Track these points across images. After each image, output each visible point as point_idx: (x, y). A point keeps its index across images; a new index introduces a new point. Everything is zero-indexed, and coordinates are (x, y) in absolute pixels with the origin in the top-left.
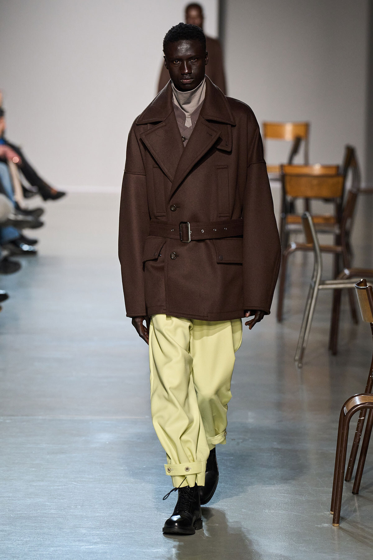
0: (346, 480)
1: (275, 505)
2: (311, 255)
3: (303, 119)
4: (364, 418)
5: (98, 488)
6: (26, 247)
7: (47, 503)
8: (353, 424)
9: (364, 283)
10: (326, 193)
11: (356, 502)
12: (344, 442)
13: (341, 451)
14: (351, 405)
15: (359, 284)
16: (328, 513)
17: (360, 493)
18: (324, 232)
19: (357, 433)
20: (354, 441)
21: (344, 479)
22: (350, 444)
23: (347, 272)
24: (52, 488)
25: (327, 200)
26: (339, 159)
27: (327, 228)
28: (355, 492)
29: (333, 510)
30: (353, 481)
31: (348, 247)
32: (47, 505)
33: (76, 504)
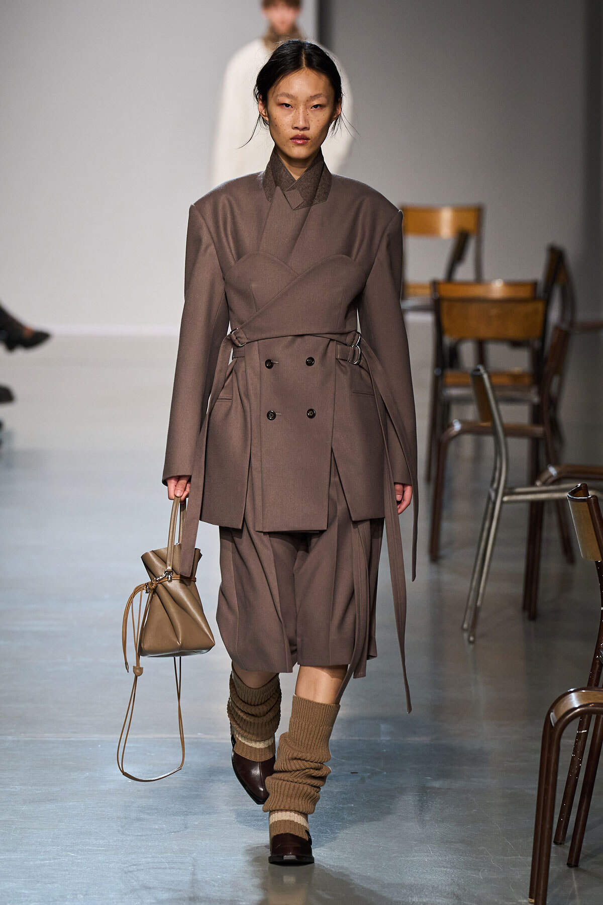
0: (555, 843)
1: (431, 889)
2: (489, 441)
3: (472, 200)
4: (586, 731)
5: (114, 862)
7: (23, 891)
8: (568, 742)
9: (584, 490)
10: (513, 331)
11: (574, 881)
12: (551, 775)
13: (546, 790)
14: (563, 709)
15: (574, 493)
16: (525, 901)
17: (583, 865)
18: (511, 400)
19: (575, 759)
20: (569, 772)
21: (553, 840)
22: (562, 777)
23: (553, 471)
24: (31, 863)
25: (516, 344)
26: (536, 271)
27: (516, 394)
28: (573, 863)
29: (534, 896)
30: (569, 844)
31: (554, 426)
32: (24, 893)
33: (75, 892)
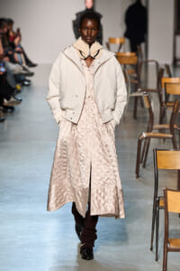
6: (26, 83)
14: (142, 137)
16: (135, 174)
23: (139, 90)
28: (144, 167)
30: (143, 163)
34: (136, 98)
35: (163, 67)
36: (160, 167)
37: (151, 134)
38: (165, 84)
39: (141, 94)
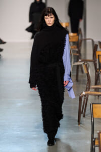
0: (81, 114)
14: (82, 94)
23: (80, 60)
27: (74, 49)
28: (84, 116)
34: (78, 66)
35: (98, 44)
36: (95, 116)
37: (89, 92)
38: (99, 55)
39: (81, 63)
